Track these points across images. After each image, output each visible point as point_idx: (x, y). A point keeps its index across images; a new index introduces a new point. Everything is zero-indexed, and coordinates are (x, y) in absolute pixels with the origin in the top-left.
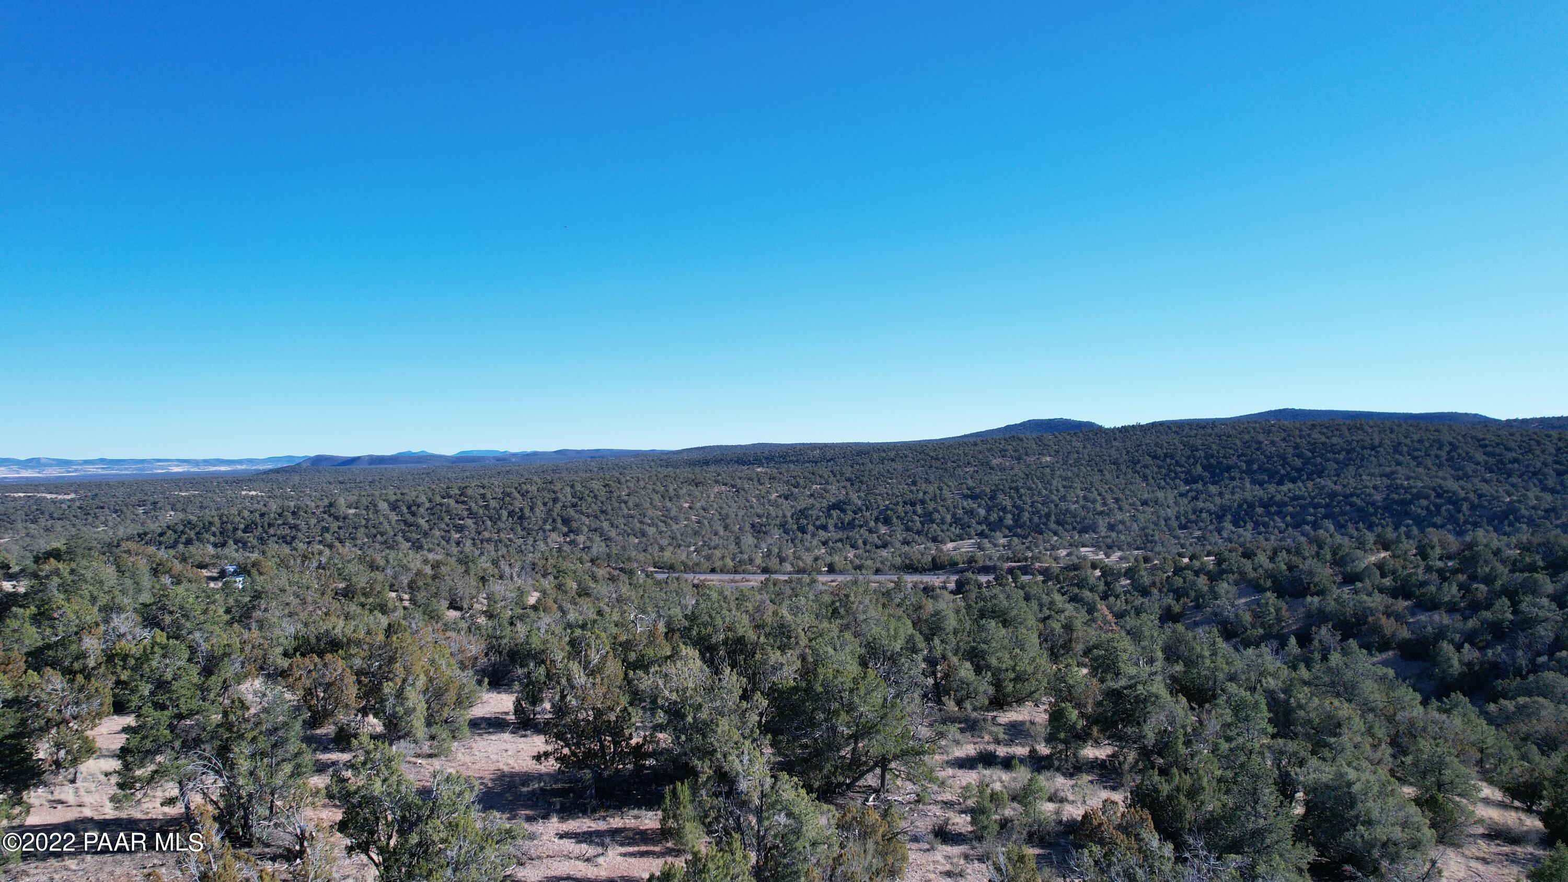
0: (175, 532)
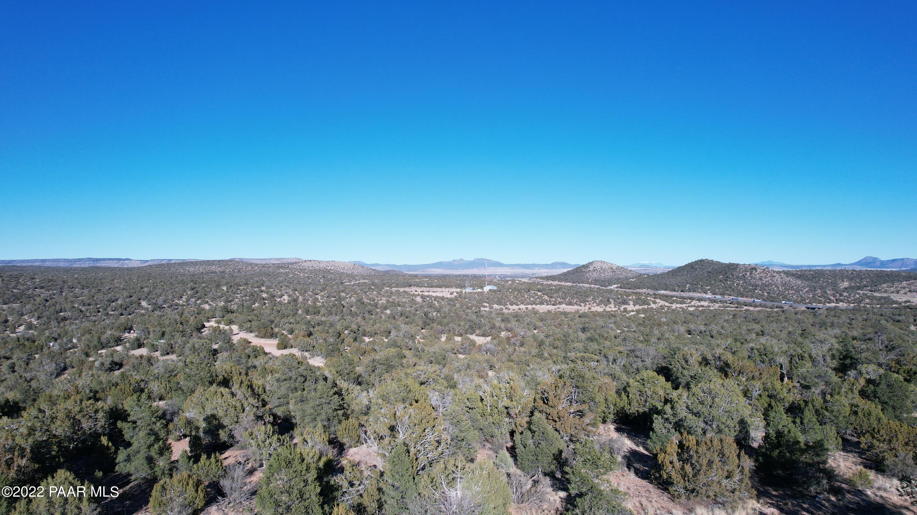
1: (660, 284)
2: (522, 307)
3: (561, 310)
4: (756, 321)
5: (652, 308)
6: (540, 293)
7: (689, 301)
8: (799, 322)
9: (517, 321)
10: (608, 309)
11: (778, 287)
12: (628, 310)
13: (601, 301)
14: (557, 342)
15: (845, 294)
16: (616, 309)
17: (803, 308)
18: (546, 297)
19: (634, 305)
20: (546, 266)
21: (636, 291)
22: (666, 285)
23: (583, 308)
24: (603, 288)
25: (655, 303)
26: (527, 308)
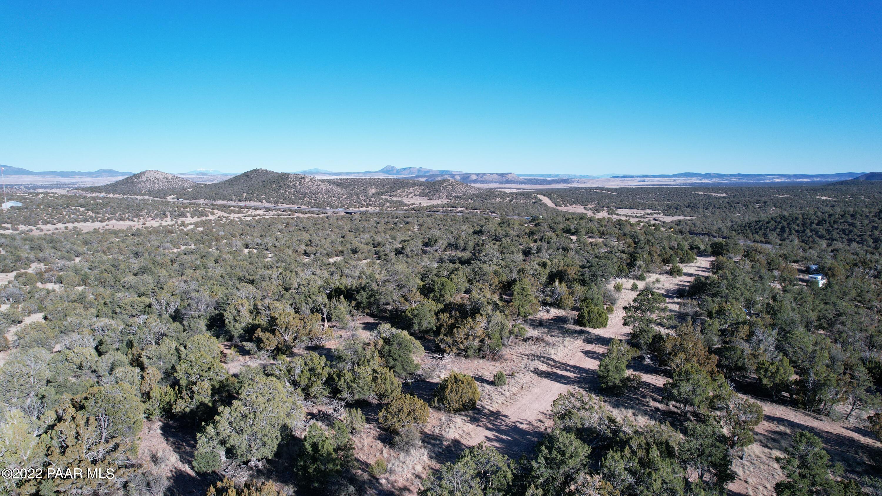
0: (776, 222)
1: (217, 194)
2: (60, 226)
3: (110, 227)
4: (305, 229)
5: (210, 220)
6: (82, 209)
7: (246, 210)
8: (340, 228)
9: (52, 248)
10: (164, 223)
11: (323, 195)
12: (186, 222)
13: (157, 216)
14: (105, 275)
15: (373, 199)
16: (173, 222)
17: (343, 214)
18: (90, 213)
19: (192, 217)
20: (89, 174)
21: (193, 201)
22: (223, 194)
23: (136, 223)
24: (159, 199)
25: (213, 214)
26: (66, 228)
